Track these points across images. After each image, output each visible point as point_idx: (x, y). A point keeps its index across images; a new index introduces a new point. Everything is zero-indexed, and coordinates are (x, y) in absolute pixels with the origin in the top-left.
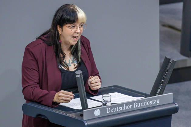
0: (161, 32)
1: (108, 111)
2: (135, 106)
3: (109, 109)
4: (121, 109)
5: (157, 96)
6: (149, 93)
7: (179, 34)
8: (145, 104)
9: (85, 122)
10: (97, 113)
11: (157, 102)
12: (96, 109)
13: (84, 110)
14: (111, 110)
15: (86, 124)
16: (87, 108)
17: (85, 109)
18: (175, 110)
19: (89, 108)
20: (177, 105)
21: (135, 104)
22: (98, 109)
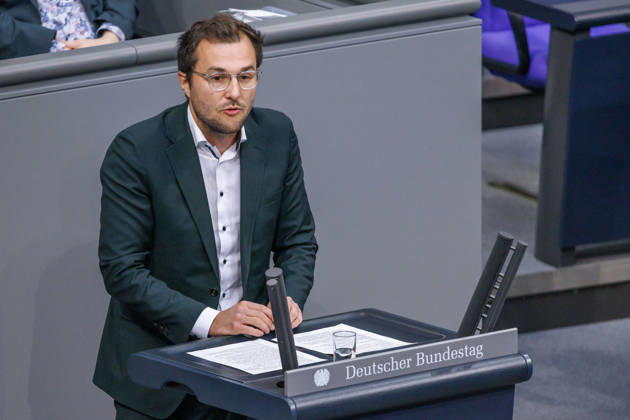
0: (486, 203)
1: (351, 374)
2: (421, 361)
3: (351, 369)
4: (382, 369)
5: (477, 336)
6: (456, 329)
7: (534, 205)
8: (446, 358)
9: (290, 402)
10: (322, 378)
11: (478, 352)
12: (320, 368)
13: (288, 372)
14: (356, 372)
15: (293, 407)
16: (296, 366)
17: (289, 369)
18: (524, 373)
19: (300, 364)
20: (529, 361)
21: (421, 356)
22: (323, 368)
